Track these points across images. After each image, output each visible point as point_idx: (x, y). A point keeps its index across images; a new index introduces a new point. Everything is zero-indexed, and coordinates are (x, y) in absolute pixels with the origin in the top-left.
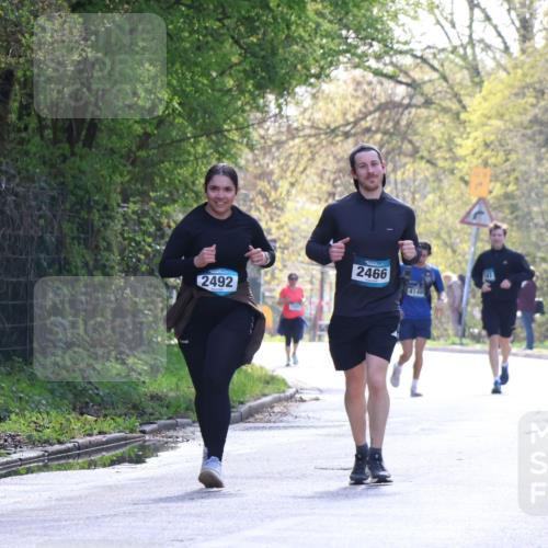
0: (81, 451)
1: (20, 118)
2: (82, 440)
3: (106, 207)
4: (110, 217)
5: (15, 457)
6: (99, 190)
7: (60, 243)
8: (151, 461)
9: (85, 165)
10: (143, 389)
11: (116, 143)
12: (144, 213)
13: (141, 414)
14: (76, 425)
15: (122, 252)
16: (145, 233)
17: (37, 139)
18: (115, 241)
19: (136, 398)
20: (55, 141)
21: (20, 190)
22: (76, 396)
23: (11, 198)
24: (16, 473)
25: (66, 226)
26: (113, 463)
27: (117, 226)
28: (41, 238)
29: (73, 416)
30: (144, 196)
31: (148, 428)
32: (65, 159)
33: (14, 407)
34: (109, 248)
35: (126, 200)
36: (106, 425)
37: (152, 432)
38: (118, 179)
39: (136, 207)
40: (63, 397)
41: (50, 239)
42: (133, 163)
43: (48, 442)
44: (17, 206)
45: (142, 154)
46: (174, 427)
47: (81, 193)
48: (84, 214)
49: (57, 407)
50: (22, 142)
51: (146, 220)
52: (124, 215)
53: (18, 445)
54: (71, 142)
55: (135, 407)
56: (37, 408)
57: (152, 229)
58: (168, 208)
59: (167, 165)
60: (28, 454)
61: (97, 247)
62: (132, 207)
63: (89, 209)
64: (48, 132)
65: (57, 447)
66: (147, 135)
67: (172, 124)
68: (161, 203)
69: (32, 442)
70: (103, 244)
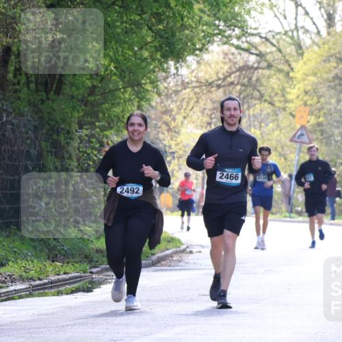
0: (53, 285)
1: (15, 76)
2: (53, 278)
3: (68, 132)
4: (71, 138)
5: (11, 288)
6: (64, 121)
7: (40, 155)
8: (96, 291)
9: (55, 106)
10: (91, 246)
11: (75, 92)
12: (93, 136)
13: (91, 261)
14: (50, 269)
15: (78, 160)
16: (93, 148)
17: (26, 89)
18: (74, 154)
19: (87, 252)
20: (37, 91)
21: (15, 121)
22: (49, 250)
23: (9, 127)
24: (13, 299)
25: (44, 144)
26: (73, 292)
27: (75, 143)
28: (28, 151)
29: (48, 263)
30: (92, 124)
31: (94, 270)
32: (43, 101)
33: (11, 257)
34: (70, 158)
35: (81, 128)
36: (68, 268)
37: (97, 273)
38: (76, 114)
39: (87, 132)
40: (41, 251)
41: (33, 152)
42: (86, 105)
43: (32, 279)
44: (13, 131)
45: (91, 98)
47: (53, 123)
48: (55, 136)
49: (38, 257)
50: (16, 91)
51: (94, 140)
52: (80, 137)
53: (13, 281)
54: (47, 91)
55: (86, 257)
56: (25, 258)
57: (97, 146)
58: (107, 133)
59: (107, 105)
60: (19, 286)
61: (63, 157)
62: (85, 132)
63: (58, 133)
64: (33, 86)
65: (38, 282)
66: (94, 87)
67: (110, 80)
68: (103, 129)
69: (22, 279)
70: (66, 155)
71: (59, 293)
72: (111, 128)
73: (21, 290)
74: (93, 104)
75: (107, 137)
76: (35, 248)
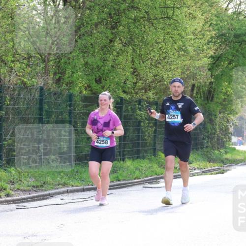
0: (210, 171)
1: (196, 95)
2: (210, 168)
3: (215, 115)
4: (216, 118)
5: (194, 172)
6: (214, 111)
8: (225, 174)
9: (211, 106)
10: (224, 157)
11: (218, 100)
12: (224, 117)
13: (223, 163)
14: (208, 165)
15: (219, 125)
16: (225, 121)
17: (200, 100)
18: (217, 123)
19: (222, 159)
20: (204, 100)
22: (208, 159)
24: (195, 176)
26: (217, 174)
27: (218, 119)
29: (208, 163)
30: (224, 112)
31: (225, 166)
32: (206, 104)
33: (194, 161)
34: (216, 125)
35: (220, 114)
36: (215, 165)
37: (226, 167)
38: (218, 109)
39: (223, 115)
40: (205, 158)
42: (222, 105)
43: (202, 169)
45: (224, 103)
46: (231, 166)
47: (210, 112)
48: (210, 117)
49: (204, 161)
51: (225, 118)
52: (220, 117)
53: (195, 169)
54: (208, 100)
55: (222, 161)
56: (199, 161)
57: (226, 120)
58: (229, 116)
59: (229, 105)
60: (197, 171)
61: (213, 124)
62: (221, 115)
63: (212, 115)
64: (202, 98)
65: (204, 170)
66: (225, 99)
67: (231, 96)
68: (228, 114)
69: (198, 169)
70: (215, 124)
71: (212, 174)
72: (231, 114)
73: (198, 173)
74: (225, 105)
75: (229, 117)
76: (203, 157)
